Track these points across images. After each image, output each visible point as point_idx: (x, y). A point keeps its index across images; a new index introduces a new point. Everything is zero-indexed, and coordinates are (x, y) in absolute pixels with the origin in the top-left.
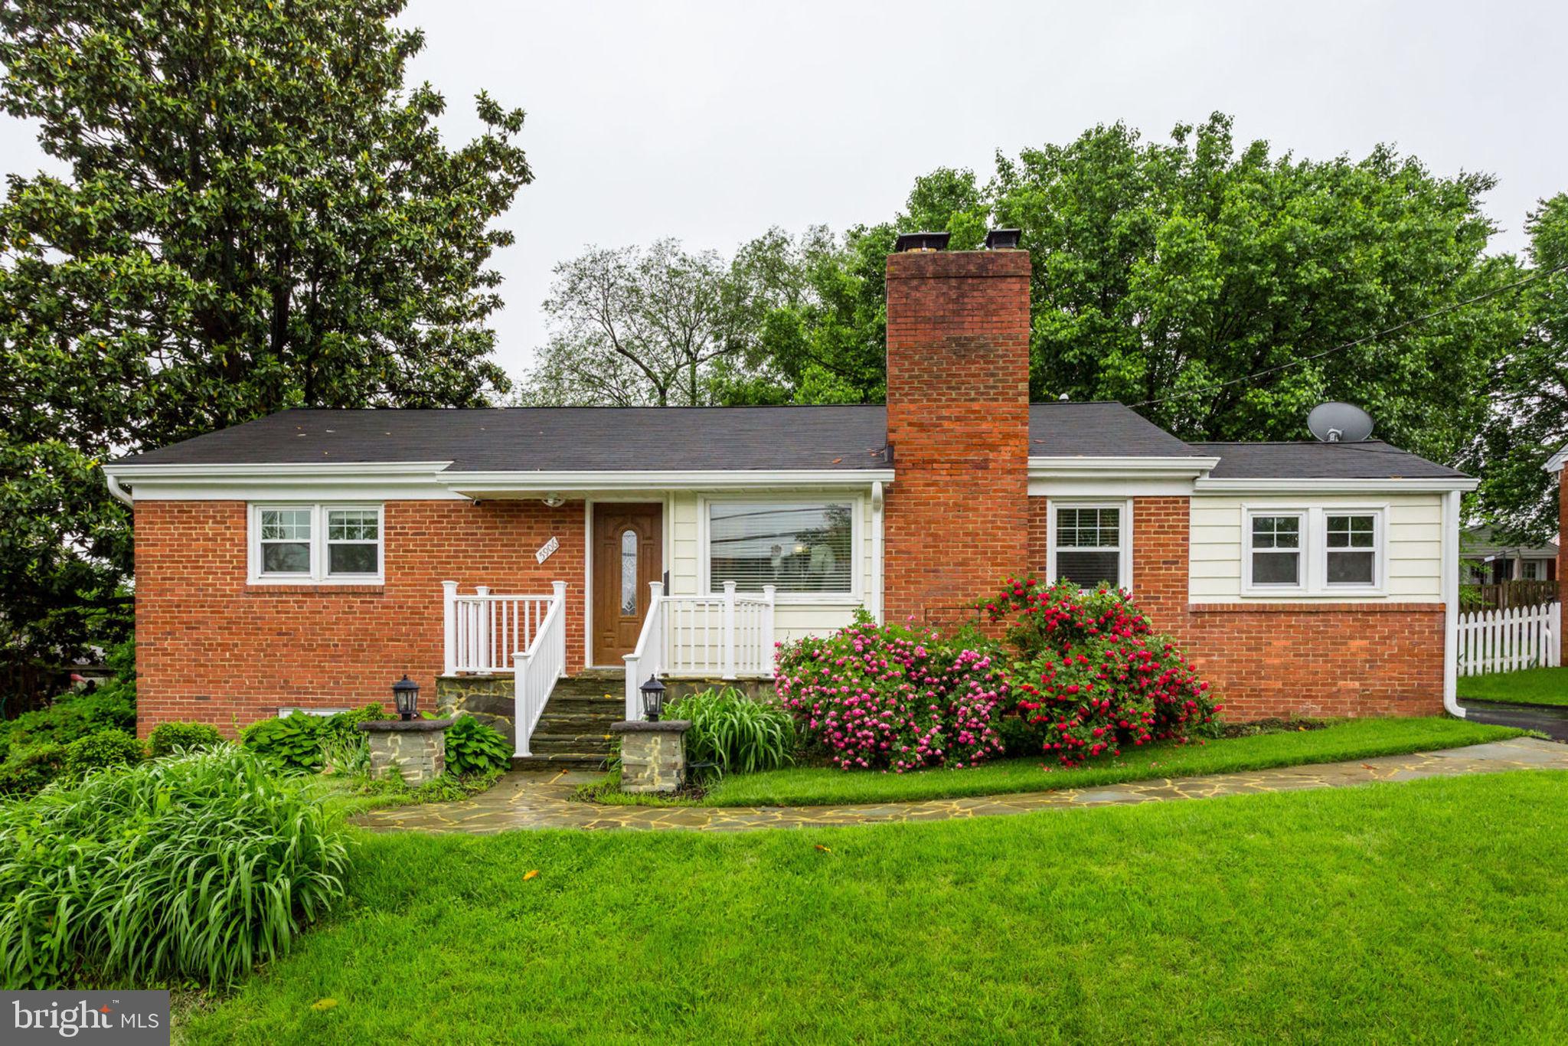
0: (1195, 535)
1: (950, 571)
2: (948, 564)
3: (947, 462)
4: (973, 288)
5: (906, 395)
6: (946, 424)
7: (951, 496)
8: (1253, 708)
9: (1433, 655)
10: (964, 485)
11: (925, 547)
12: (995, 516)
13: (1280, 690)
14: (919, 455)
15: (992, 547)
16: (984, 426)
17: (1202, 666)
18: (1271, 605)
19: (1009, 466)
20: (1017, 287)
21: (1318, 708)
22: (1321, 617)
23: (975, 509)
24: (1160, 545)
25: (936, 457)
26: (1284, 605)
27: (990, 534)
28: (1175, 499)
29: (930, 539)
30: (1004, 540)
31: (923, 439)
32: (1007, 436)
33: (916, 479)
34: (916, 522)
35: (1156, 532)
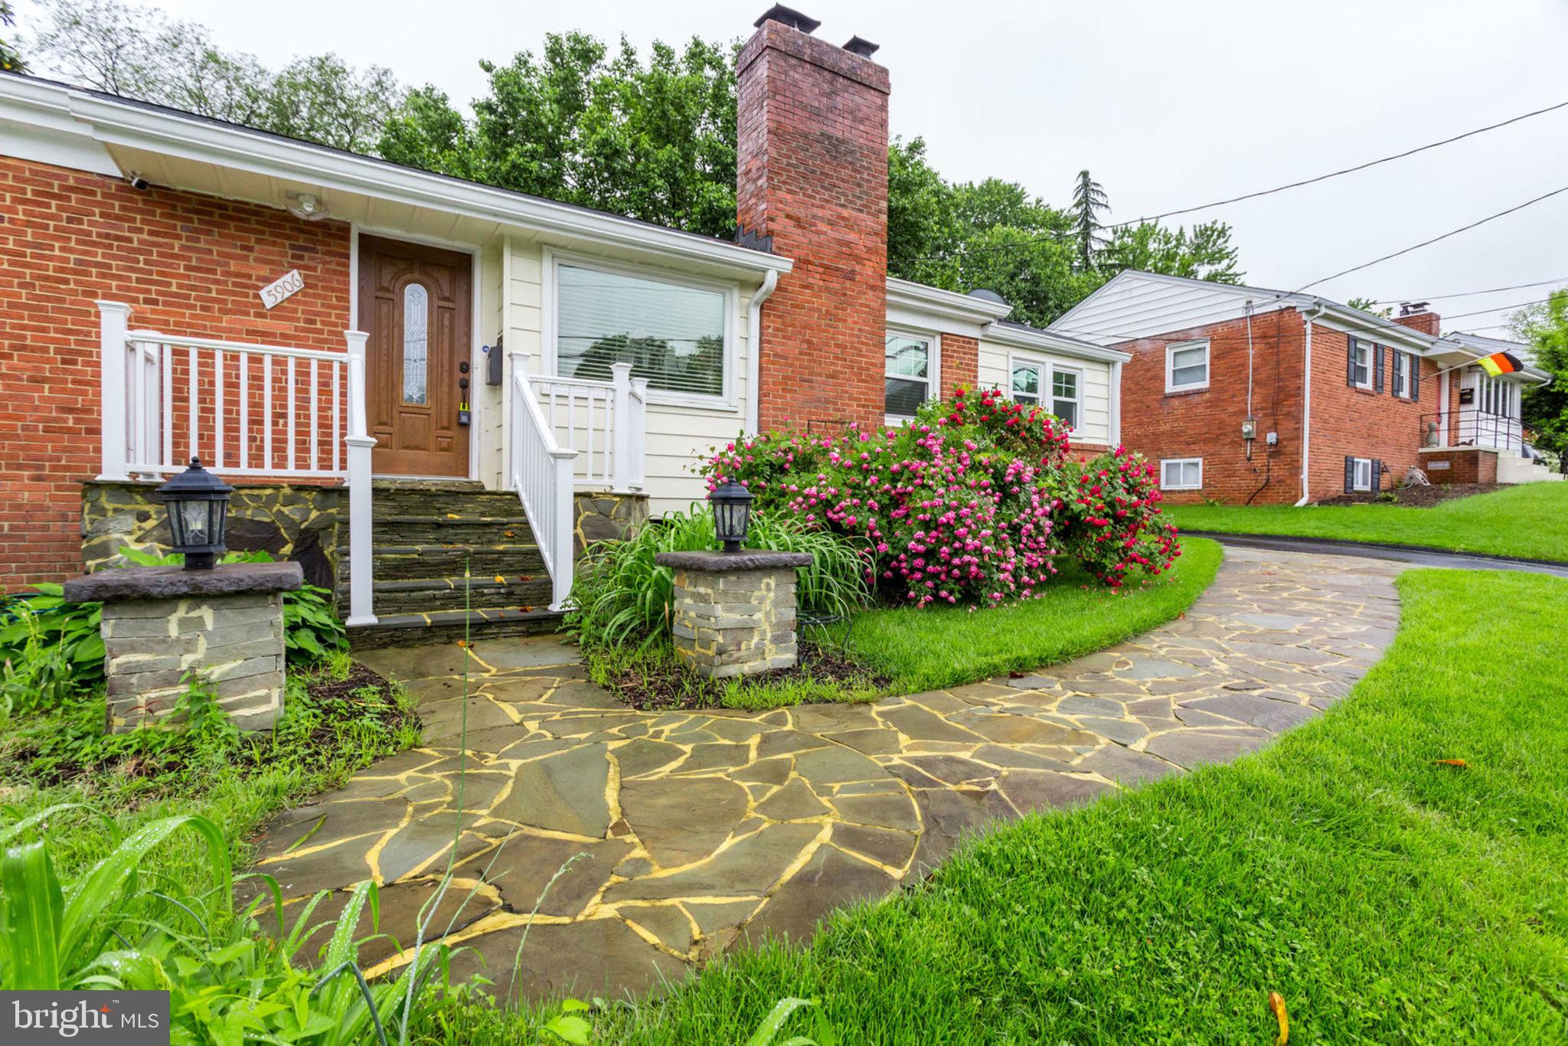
0: (980, 374)
1: (823, 383)
3: (821, 265)
4: (844, 89)
5: (784, 183)
6: (820, 225)
7: (824, 302)
10: (836, 293)
11: (801, 353)
16: (852, 236)
19: (872, 282)
20: (879, 100)
25: (811, 258)
27: (856, 349)
28: (967, 340)
29: (805, 346)
30: (867, 357)
31: (800, 235)
32: (870, 251)
35: (957, 368)
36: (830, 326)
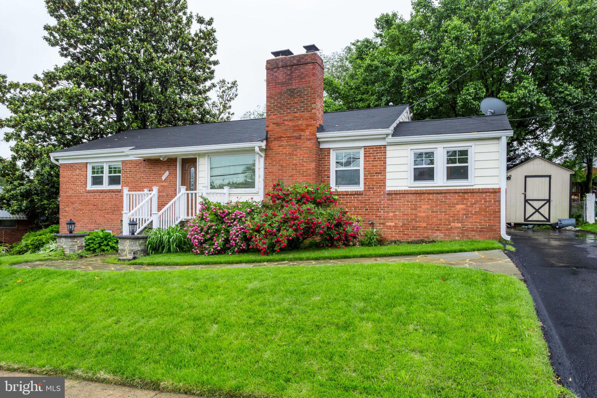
0: (388, 161)
1: (287, 179)
2: (286, 177)
3: (286, 137)
4: (296, 69)
5: (272, 112)
6: (286, 123)
7: (288, 150)
8: (413, 235)
9: (495, 212)
10: (293, 146)
11: (278, 170)
12: (303, 157)
13: (425, 227)
14: (277, 135)
15: (302, 169)
16: (300, 122)
17: (392, 216)
18: (420, 190)
19: (309, 137)
20: (312, 67)
21: (442, 235)
22: (443, 195)
23: (296, 155)
24: (374, 166)
25: (283, 136)
26: (426, 190)
27: (301, 164)
28: (380, 147)
29: (280, 167)
30: (306, 167)
31: (278, 129)
32: (308, 126)
33: (275, 144)
34: (275, 161)
35: (372, 161)
36: (290, 158)
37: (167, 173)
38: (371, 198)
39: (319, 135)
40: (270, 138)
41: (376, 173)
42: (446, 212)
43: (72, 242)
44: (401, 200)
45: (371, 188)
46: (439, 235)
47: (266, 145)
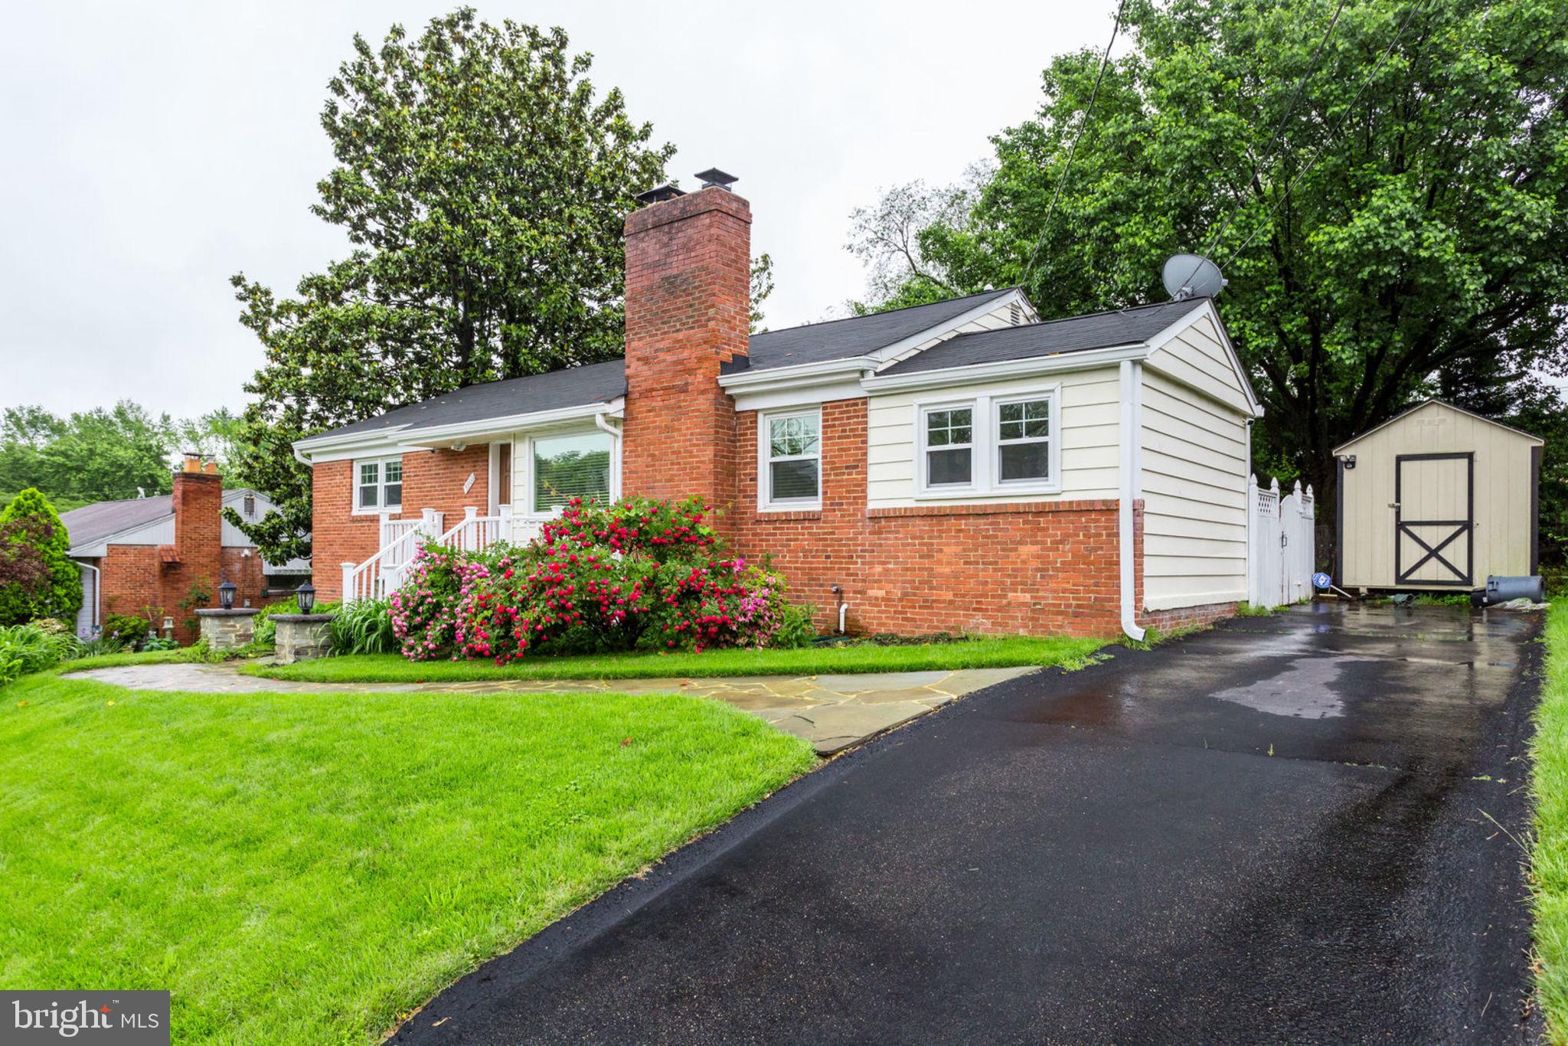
0: (873, 437)
1: (663, 487)
2: (661, 481)
3: (661, 389)
4: (679, 230)
6: (662, 356)
7: (664, 419)
8: (925, 620)
9: (1112, 563)
10: (672, 408)
12: (692, 434)
13: (951, 602)
14: (645, 386)
15: (689, 463)
16: (686, 354)
17: (879, 574)
18: (939, 508)
19: (702, 387)
20: (709, 220)
22: (990, 519)
23: (679, 430)
24: (843, 450)
25: (655, 386)
26: (952, 508)
27: (688, 451)
28: (852, 402)
29: (650, 459)
30: (697, 456)
31: (646, 371)
32: (700, 360)
33: (641, 406)
34: (641, 445)
35: (840, 437)
36: (666, 438)
37: (472, 478)
38: (837, 528)
39: (724, 380)
40: (632, 393)
41: (847, 468)
42: (996, 563)
43: (223, 626)
44: (898, 532)
45: (837, 504)
46: (979, 623)
47: (625, 410)
